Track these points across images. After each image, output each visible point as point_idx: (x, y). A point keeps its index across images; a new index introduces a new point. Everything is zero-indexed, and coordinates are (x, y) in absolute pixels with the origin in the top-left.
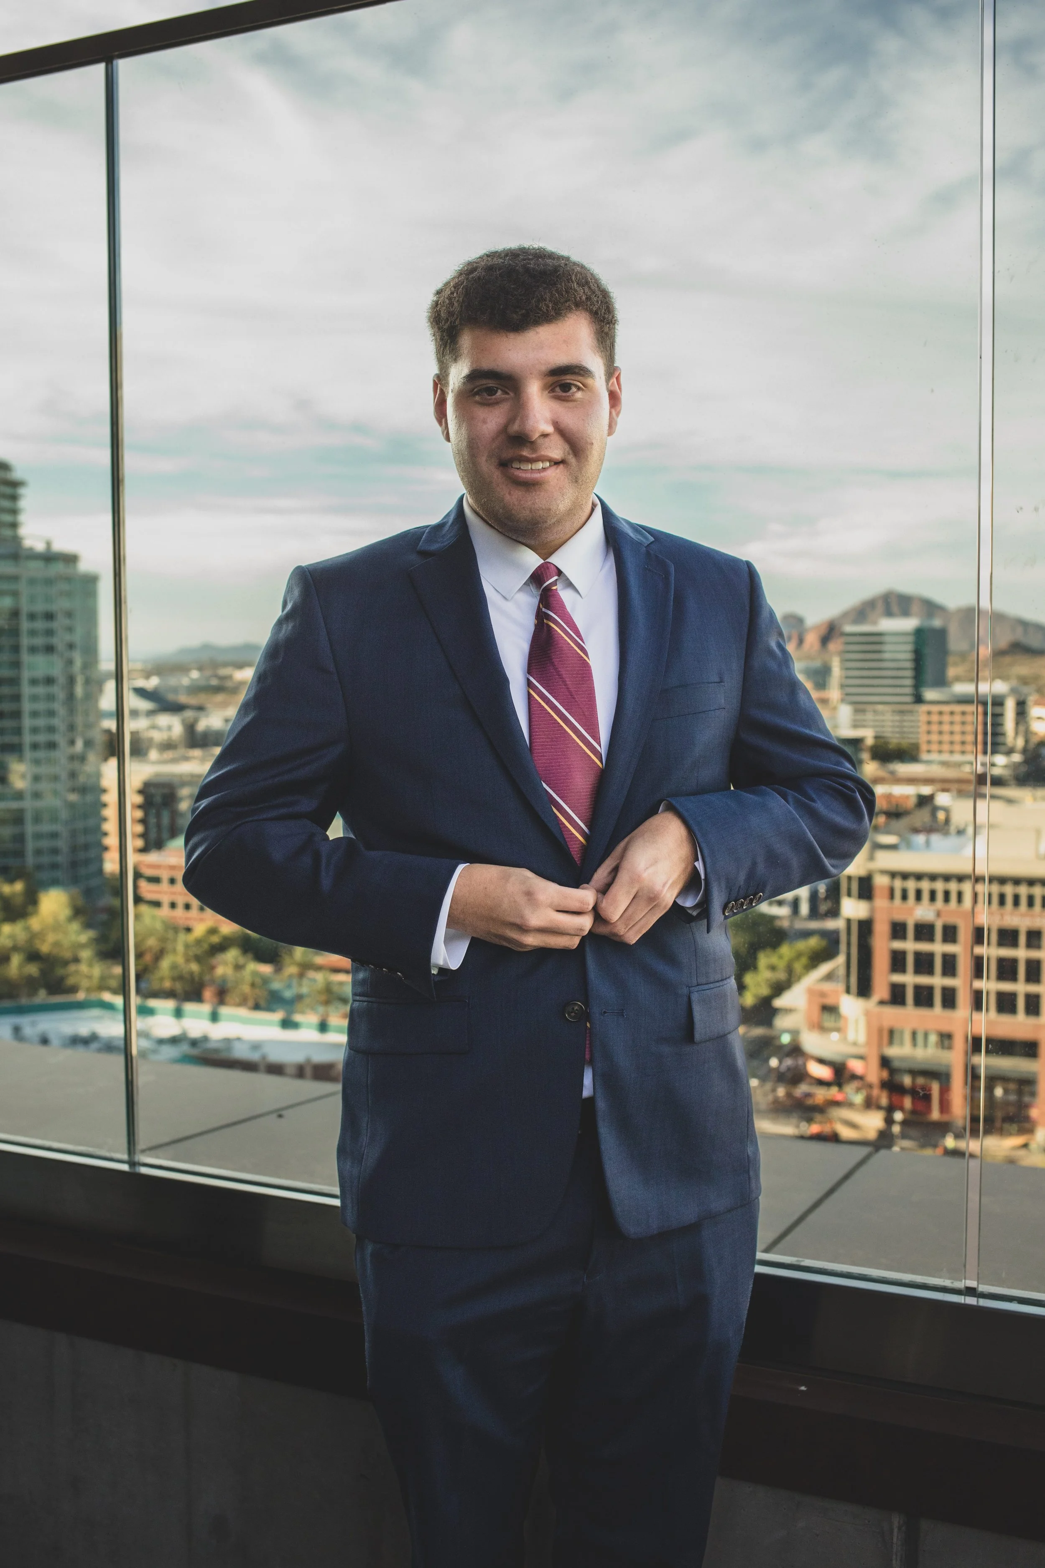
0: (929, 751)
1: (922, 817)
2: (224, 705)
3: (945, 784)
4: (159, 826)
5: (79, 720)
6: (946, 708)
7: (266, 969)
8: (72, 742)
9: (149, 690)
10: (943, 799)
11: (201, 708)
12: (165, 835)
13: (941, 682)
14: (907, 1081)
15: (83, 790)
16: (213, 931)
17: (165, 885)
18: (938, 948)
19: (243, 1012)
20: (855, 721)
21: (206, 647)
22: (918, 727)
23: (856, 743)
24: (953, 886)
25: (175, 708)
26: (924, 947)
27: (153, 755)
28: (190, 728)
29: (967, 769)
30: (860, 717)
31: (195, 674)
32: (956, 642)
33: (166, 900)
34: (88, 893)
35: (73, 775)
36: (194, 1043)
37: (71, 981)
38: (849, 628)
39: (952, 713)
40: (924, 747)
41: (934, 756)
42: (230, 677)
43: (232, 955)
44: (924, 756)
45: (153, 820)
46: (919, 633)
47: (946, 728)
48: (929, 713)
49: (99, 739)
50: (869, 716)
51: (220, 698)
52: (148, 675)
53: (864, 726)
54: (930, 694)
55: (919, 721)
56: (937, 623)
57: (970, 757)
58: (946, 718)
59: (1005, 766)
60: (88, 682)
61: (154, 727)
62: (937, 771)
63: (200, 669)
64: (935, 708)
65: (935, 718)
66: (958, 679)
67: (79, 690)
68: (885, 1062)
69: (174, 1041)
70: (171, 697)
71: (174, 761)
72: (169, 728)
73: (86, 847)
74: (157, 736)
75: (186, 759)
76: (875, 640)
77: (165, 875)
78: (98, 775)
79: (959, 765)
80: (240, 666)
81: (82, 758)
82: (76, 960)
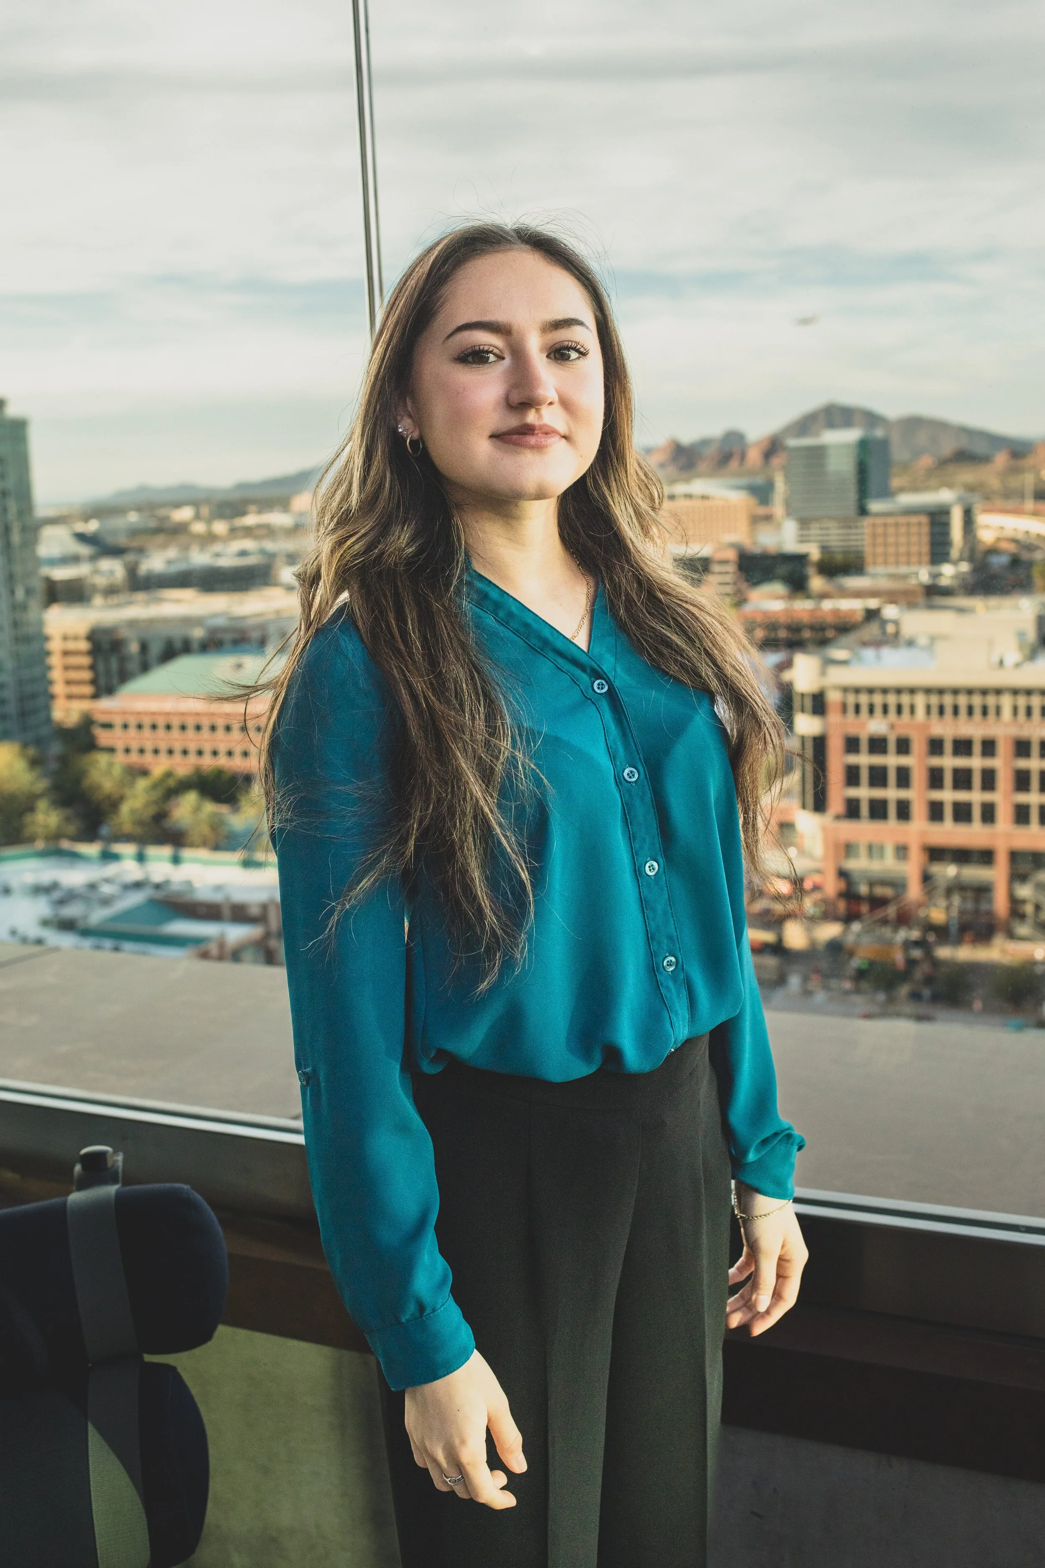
0: (875, 563)
1: (872, 630)
2: (164, 546)
3: (892, 597)
4: (108, 672)
5: (18, 569)
6: (890, 520)
7: (224, 809)
8: (13, 592)
9: (89, 535)
10: (890, 612)
11: (141, 551)
12: (115, 680)
13: (886, 493)
14: (863, 889)
15: (27, 639)
16: (169, 775)
17: (118, 731)
18: (892, 760)
19: (203, 853)
20: (802, 536)
21: (142, 489)
22: (862, 540)
23: (801, 559)
24: (905, 699)
25: (115, 551)
26: (878, 760)
27: (98, 601)
28: (132, 571)
29: (913, 582)
30: (805, 532)
31: (133, 518)
32: (899, 453)
33: (120, 745)
34: (39, 742)
35: (15, 624)
36: (158, 886)
37: (27, 832)
38: (792, 442)
39: (897, 525)
40: (869, 559)
41: (880, 570)
42: (167, 518)
43: (190, 798)
44: (870, 569)
45: (101, 667)
46: (864, 446)
47: (891, 540)
48: (874, 526)
49: (38, 585)
50: (815, 530)
51: (160, 538)
52: (86, 518)
53: (809, 541)
54: (875, 506)
55: (862, 534)
56: (879, 433)
57: (914, 569)
58: (891, 530)
59: (952, 577)
60: (24, 529)
61: (96, 572)
62: (884, 584)
63: (139, 509)
64: (879, 521)
65: (880, 530)
66: (902, 490)
67: (16, 538)
68: (843, 874)
69: (138, 885)
70: (110, 540)
71: (118, 606)
72: (112, 572)
73: (33, 696)
74: (100, 581)
75: (130, 603)
76: (818, 454)
77: (118, 721)
78: (41, 623)
79: (905, 577)
80: (178, 505)
81: (24, 607)
82: (31, 809)
